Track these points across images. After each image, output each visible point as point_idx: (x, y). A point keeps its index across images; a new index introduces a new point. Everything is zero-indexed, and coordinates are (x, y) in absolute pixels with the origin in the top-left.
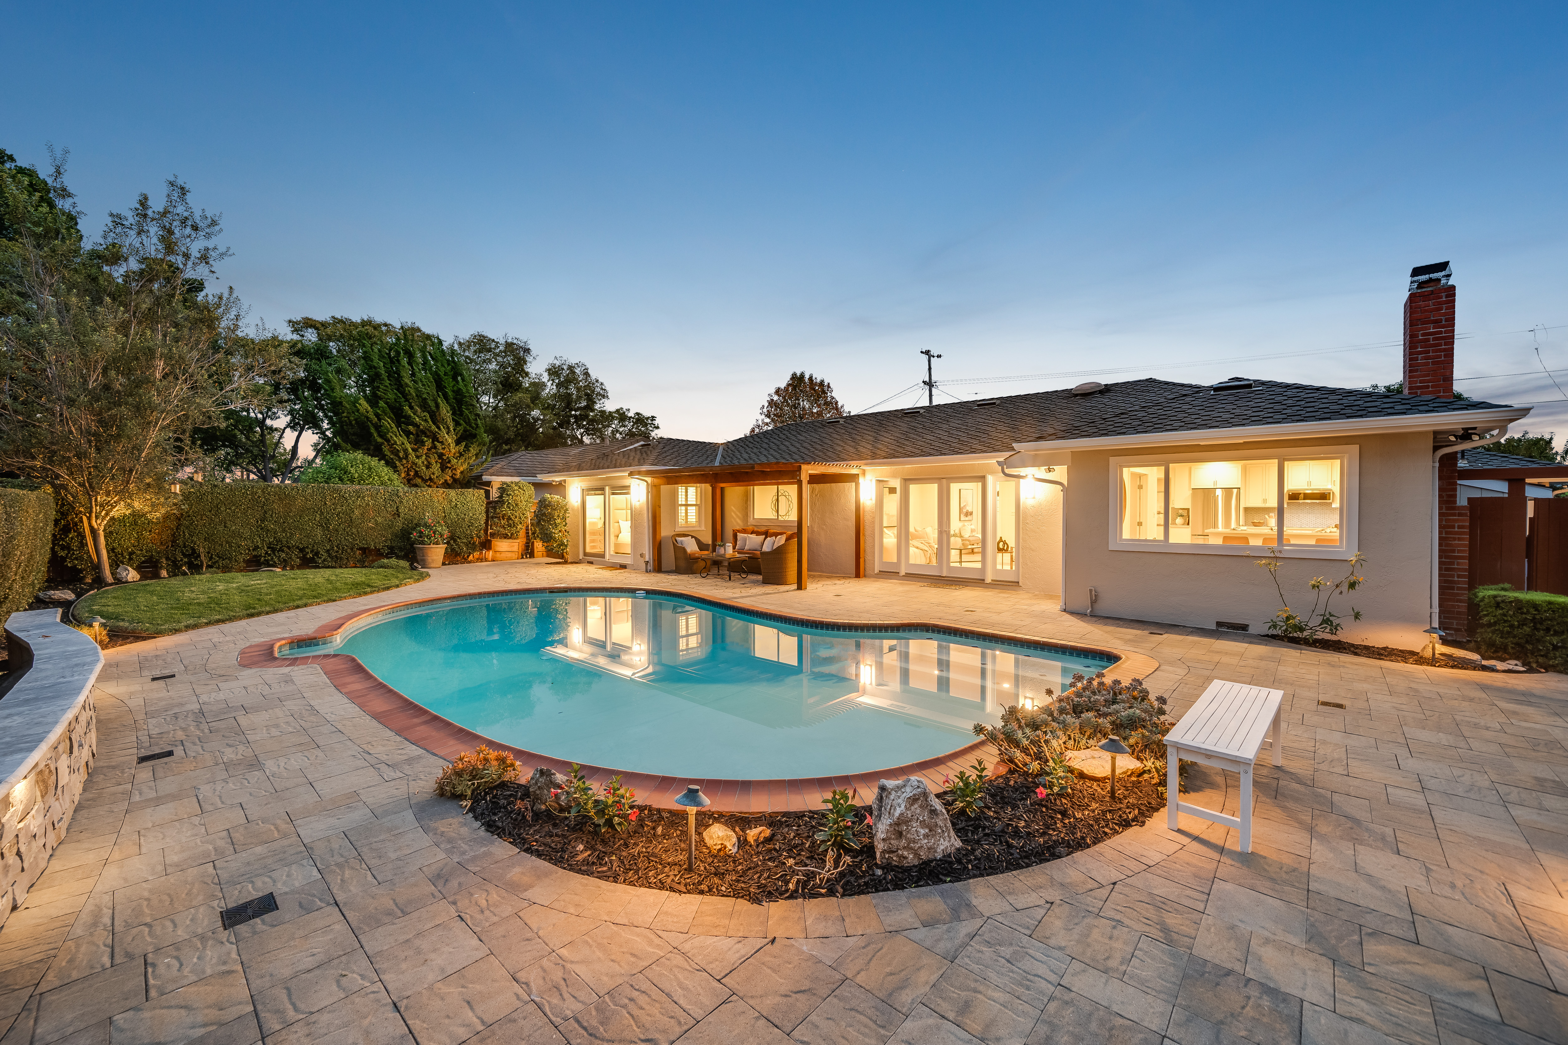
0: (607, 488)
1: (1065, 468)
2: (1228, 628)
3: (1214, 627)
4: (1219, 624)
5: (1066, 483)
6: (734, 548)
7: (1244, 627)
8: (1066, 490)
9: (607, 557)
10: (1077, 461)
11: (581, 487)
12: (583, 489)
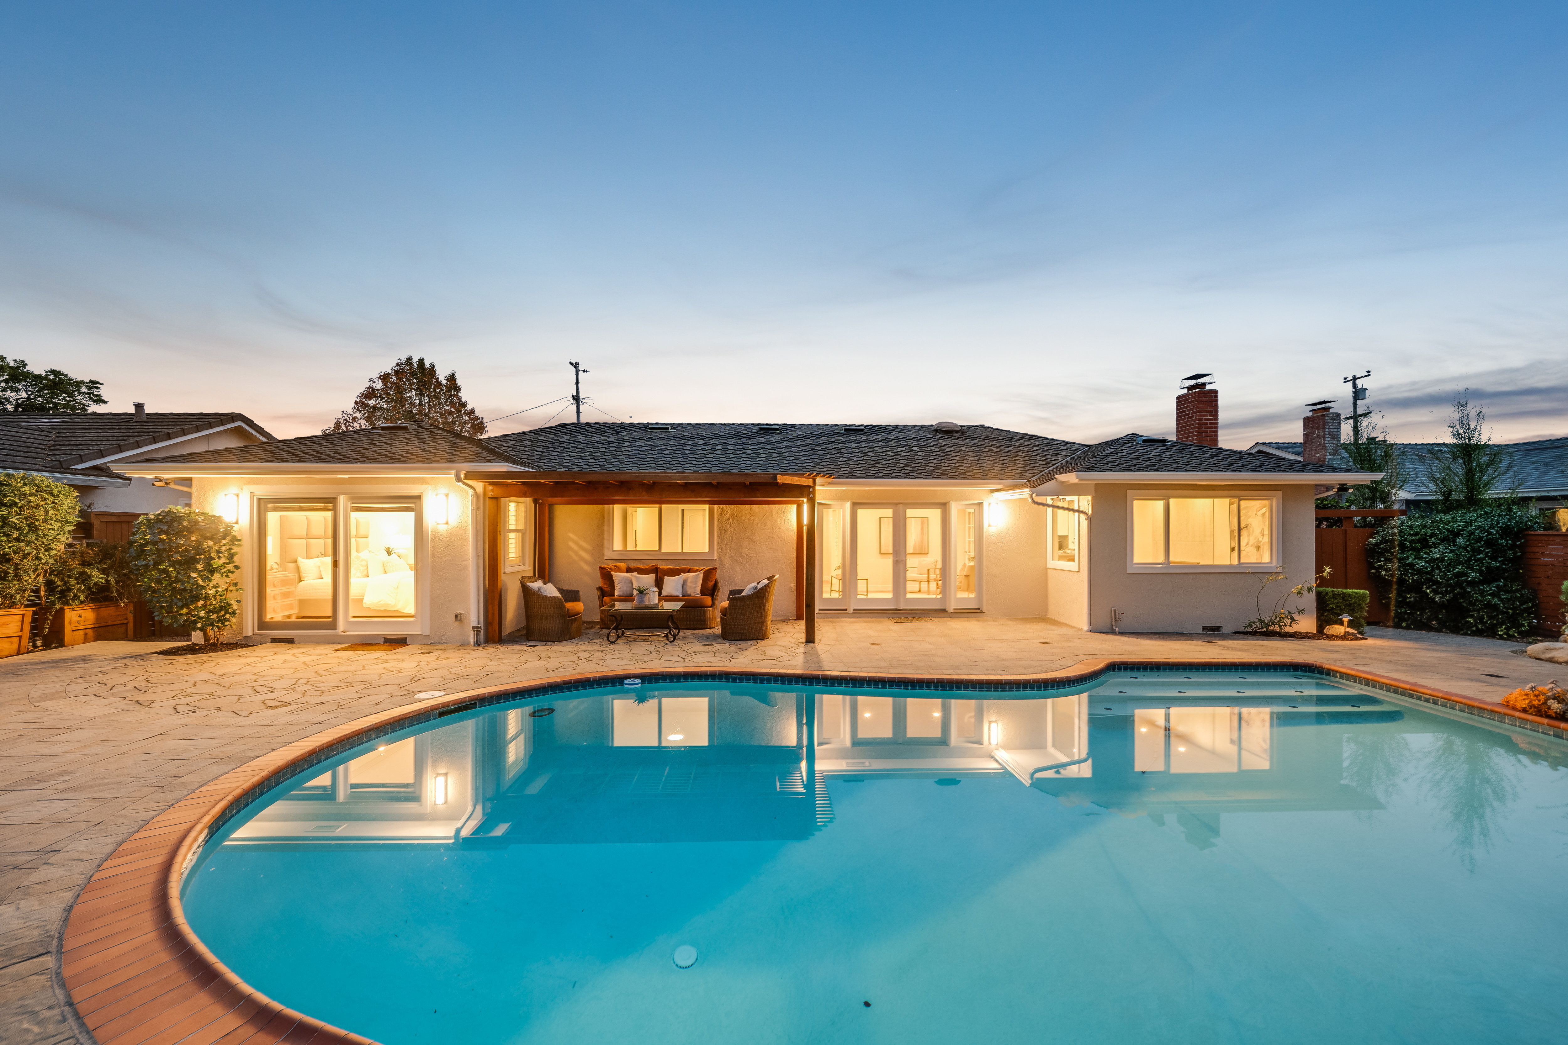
0: (342, 500)
1: (1089, 498)
2: (1208, 630)
3: (1201, 632)
4: (1204, 628)
5: (1090, 513)
6: (660, 594)
7: (1218, 628)
8: (1090, 519)
9: (341, 626)
10: (1101, 493)
11: (252, 495)
12: (259, 499)
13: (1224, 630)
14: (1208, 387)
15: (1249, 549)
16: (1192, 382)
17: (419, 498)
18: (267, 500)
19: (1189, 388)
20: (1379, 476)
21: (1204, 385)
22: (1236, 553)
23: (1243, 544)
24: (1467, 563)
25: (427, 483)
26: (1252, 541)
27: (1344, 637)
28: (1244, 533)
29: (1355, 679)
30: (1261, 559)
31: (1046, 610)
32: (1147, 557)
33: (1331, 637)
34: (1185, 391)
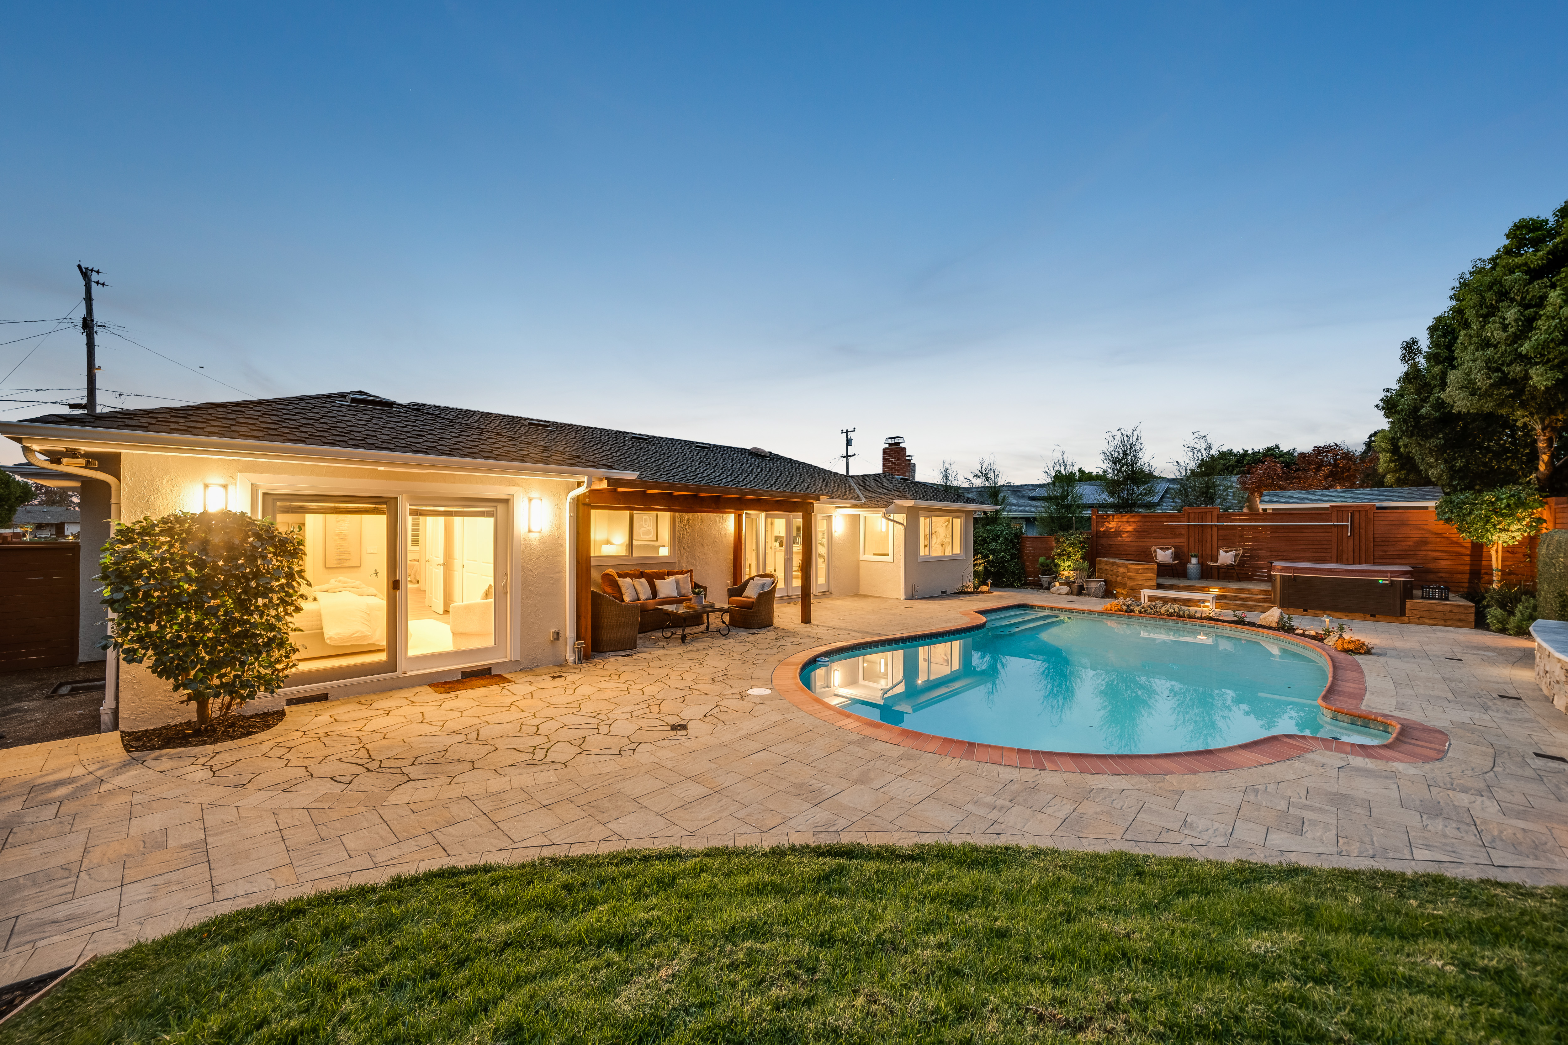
1: (905, 515)
2: (943, 594)
3: (940, 594)
5: (905, 525)
9: (401, 665)
10: (910, 513)
11: (254, 488)
12: (264, 494)
13: (948, 593)
14: (902, 445)
15: (936, 545)
16: (893, 441)
17: (506, 501)
18: (275, 497)
19: (890, 445)
20: (998, 507)
21: (899, 443)
22: (927, 548)
23: (933, 542)
24: (1004, 551)
25: (518, 485)
26: (939, 541)
27: (988, 592)
28: (934, 536)
29: (1045, 608)
30: (957, 550)
31: (858, 589)
32: (923, 552)
33: (983, 592)
34: (887, 446)
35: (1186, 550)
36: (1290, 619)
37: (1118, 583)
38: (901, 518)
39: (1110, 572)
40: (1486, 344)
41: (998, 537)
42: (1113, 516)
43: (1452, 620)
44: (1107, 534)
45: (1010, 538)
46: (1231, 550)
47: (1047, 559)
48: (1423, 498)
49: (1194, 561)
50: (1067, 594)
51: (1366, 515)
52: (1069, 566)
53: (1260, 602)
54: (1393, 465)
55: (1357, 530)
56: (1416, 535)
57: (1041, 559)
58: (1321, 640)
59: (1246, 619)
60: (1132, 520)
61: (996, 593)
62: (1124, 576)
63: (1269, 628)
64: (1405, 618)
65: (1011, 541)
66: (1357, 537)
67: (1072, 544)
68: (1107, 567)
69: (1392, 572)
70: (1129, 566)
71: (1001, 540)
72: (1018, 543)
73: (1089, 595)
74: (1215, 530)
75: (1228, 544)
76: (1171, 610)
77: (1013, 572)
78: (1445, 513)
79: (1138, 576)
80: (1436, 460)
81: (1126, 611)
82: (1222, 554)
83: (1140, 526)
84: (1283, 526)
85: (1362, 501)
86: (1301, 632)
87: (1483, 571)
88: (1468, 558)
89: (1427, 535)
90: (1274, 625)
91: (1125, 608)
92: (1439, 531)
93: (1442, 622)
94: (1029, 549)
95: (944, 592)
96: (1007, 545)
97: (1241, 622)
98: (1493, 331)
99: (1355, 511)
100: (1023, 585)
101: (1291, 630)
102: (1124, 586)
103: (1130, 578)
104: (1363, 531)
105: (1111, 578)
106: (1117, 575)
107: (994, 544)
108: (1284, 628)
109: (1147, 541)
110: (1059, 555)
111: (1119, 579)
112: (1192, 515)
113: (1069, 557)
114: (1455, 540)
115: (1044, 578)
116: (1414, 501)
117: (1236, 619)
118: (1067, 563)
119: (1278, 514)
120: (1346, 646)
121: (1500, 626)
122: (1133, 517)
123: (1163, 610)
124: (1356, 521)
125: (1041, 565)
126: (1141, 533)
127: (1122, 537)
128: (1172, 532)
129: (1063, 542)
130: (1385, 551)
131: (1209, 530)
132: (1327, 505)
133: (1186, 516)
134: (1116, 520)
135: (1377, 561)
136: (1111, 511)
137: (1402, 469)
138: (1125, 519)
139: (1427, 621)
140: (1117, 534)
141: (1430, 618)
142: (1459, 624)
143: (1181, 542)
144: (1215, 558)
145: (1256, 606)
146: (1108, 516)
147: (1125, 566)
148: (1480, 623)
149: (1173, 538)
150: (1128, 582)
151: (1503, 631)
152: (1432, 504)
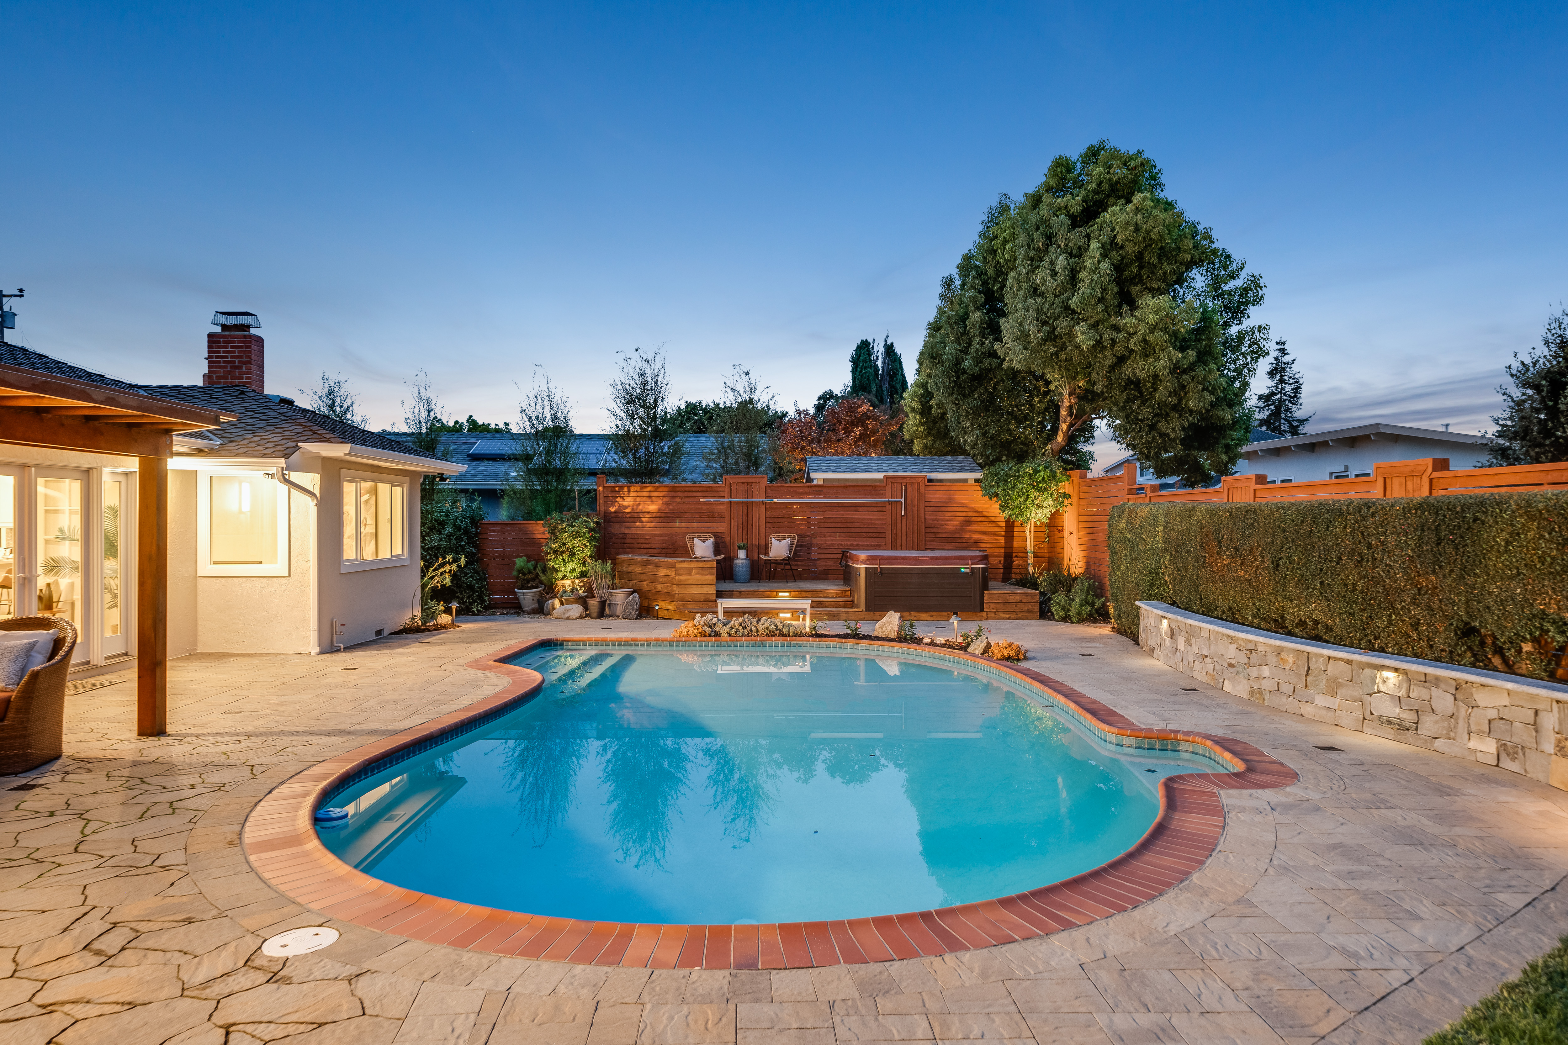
1: (318, 477)
3: (376, 637)
4: (377, 633)
5: (318, 495)
7: (383, 632)
8: (319, 504)
10: (326, 471)
13: (386, 633)
14: (253, 331)
16: (232, 321)
19: (225, 327)
21: (248, 327)
22: (355, 544)
27: (453, 625)
30: (398, 551)
31: (195, 642)
32: (349, 552)
33: (445, 627)
34: (218, 329)
35: (727, 539)
36: (912, 625)
37: (660, 593)
38: (311, 480)
39: (643, 577)
40: (1035, 291)
41: (442, 524)
42: (629, 488)
43: (1022, 611)
44: (619, 518)
45: (463, 525)
46: (784, 538)
47: (528, 561)
48: (962, 470)
49: (742, 554)
50: (581, 617)
51: (918, 489)
52: (573, 570)
53: (840, 606)
54: (921, 429)
55: (910, 509)
56: (961, 514)
57: (520, 562)
58: (964, 648)
59: (859, 631)
60: (655, 494)
61: (465, 626)
62: (670, 581)
63: (890, 640)
64: (984, 614)
65: (466, 532)
66: (910, 517)
67: (575, 535)
68: (637, 569)
69: (972, 558)
70: (678, 566)
71: (449, 529)
72: (477, 534)
73: (613, 615)
74: (763, 508)
75: (780, 530)
76: (773, 627)
77: (471, 587)
78: (992, 487)
79: (691, 580)
80: (972, 424)
81: (710, 636)
82: (775, 543)
83: (667, 503)
84: (838, 503)
85: (912, 471)
86: (929, 641)
87: (1014, 554)
88: (1002, 540)
89: (971, 514)
90: (893, 635)
91: (708, 630)
92: (980, 509)
93: (1014, 615)
94: (494, 543)
95: (379, 633)
96: (459, 539)
97: (855, 636)
98: (1041, 276)
99: (910, 483)
100: (486, 608)
101: (917, 641)
102: (670, 596)
103: (679, 584)
104: (915, 509)
105: (645, 586)
106: (656, 581)
107: (437, 537)
108: (906, 638)
109: (679, 525)
110: (555, 552)
111: (659, 587)
112: (734, 487)
113: (572, 555)
114: (993, 518)
115: (527, 597)
116: (958, 472)
117: (849, 632)
118: (570, 566)
119: (830, 488)
120: (1006, 652)
121: (1062, 614)
122: (657, 489)
123: (761, 628)
124: (909, 496)
125: (520, 571)
126: (669, 515)
127: (641, 522)
128: (709, 513)
129: (564, 531)
130: (935, 534)
131: (755, 509)
132: (880, 476)
133: (727, 489)
134: (632, 494)
135: (928, 546)
136: (623, 481)
137: (929, 434)
138: (645, 493)
139: (1002, 615)
140: (635, 516)
141: (1004, 612)
142: (1028, 615)
143: (721, 527)
144: (766, 549)
145: (839, 613)
146: (621, 488)
147: (672, 566)
148: (1044, 613)
149: (710, 521)
150: (676, 590)
151: (1066, 619)
152: (971, 476)
